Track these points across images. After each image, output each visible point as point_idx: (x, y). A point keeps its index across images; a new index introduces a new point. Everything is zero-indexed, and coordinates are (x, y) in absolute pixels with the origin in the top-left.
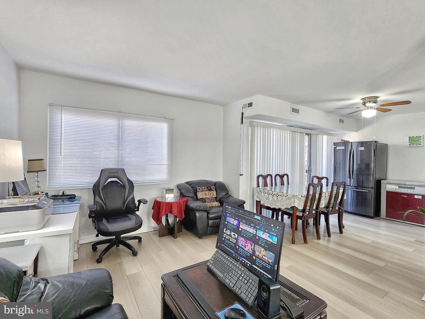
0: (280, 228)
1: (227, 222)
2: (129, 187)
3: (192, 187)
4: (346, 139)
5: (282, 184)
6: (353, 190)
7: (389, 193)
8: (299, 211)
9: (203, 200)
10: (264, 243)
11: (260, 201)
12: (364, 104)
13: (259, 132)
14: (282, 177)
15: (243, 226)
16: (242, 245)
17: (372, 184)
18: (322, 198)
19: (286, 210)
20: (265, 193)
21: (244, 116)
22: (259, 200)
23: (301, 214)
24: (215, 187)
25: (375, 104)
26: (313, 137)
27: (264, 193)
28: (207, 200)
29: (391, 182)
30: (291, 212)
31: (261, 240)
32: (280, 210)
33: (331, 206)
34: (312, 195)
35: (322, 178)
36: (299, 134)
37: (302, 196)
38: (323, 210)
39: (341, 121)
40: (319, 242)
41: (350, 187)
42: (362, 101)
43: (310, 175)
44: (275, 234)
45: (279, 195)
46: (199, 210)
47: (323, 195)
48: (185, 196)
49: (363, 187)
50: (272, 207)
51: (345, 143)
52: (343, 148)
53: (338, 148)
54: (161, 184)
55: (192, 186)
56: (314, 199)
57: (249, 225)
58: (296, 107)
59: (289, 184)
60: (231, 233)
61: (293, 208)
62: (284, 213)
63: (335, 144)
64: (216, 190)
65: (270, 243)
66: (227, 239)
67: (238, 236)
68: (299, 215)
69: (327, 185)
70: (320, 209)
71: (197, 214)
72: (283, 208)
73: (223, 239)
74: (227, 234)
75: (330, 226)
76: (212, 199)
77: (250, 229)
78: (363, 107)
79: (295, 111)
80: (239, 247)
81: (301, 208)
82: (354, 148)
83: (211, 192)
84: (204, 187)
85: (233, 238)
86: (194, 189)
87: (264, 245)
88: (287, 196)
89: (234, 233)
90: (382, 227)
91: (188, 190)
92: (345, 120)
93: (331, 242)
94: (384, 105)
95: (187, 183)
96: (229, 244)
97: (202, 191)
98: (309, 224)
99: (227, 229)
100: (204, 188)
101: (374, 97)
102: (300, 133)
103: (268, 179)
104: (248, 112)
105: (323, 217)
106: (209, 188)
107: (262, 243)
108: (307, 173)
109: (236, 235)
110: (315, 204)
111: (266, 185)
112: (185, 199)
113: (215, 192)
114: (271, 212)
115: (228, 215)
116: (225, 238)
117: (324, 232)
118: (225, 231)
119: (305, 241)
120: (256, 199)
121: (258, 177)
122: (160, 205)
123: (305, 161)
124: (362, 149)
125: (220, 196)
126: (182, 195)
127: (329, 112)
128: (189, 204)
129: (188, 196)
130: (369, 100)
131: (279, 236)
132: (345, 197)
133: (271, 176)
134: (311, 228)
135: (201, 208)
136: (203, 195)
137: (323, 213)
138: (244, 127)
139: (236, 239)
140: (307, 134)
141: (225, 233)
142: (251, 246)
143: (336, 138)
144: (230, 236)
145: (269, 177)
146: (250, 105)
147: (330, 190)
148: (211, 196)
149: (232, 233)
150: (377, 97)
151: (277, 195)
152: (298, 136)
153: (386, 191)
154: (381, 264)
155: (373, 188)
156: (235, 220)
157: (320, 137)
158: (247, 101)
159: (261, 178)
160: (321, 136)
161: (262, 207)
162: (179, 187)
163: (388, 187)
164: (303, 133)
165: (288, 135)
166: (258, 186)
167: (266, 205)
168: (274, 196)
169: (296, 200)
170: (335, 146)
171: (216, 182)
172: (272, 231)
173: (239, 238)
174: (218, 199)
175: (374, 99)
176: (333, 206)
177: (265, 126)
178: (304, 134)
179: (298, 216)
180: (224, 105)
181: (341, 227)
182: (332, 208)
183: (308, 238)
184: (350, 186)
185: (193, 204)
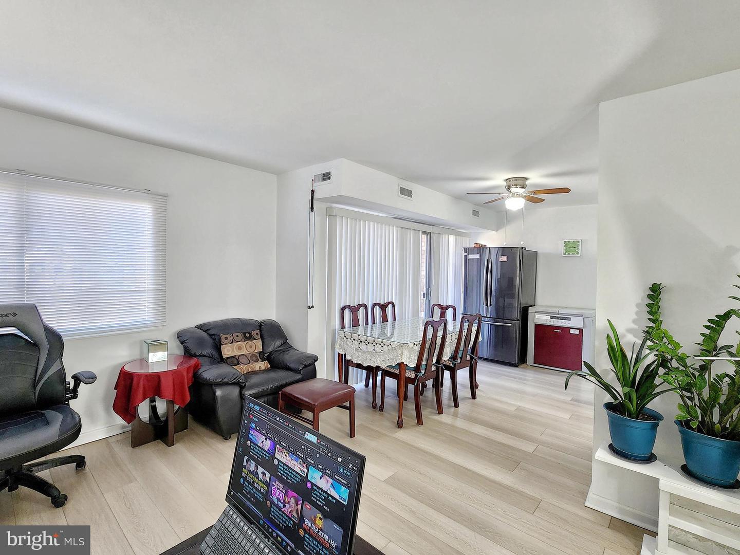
0: (354, 468)
1: (251, 442)
2: (48, 346)
3: (211, 335)
4: (482, 242)
5: (385, 319)
6: (491, 324)
7: (538, 327)
8: (411, 369)
9: (234, 361)
10: (322, 499)
11: (345, 355)
12: (508, 188)
13: (343, 227)
14: (383, 307)
15: (281, 456)
16: (278, 500)
17: (516, 315)
18: (446, 343)
19: (388, 369)
20: (354, 340)
21: (315, 197)
22: (343, 353)
23: (413, 376)
24: (261, 331)
25: (523, 190)
26: (434, 237)
27: (352, 339)
28: (242, 360)
29: (542, 309)
30: (397, 372)
31: (315, 492)
32: (378, 368)
33: (460, 355)
34: (430, 340)
35: (447, 307)
36: (412, 231)
37: (414, 344)
38: (447, 363)
39: (476, 213)
40: (440, 419)
41: (486, 319)
42: (505, 184)
43: (429, 301)
44: (344, 481)
45: (376, 344)
46: (221, 385)
47: (448, 339)
48: (195, 356)
49: (504, 319)
50: (365, 365)
51: (480, 249)
52: (477, 256)
53: (470, 257)
54: (138, 332)
55: (211, 332)
56: (433, 347)
57: (294, 453)
58: (407, 185)
59: (395, 320)
60: (257, 469)
61: (400, 365)
62: (386, 373)
63: (465, 249)
64: (262, 338)
65: (334, 501)
66: (248, 481)
67: (270, 477)
68: (410, 376)
69: (454, 319)
70: (442, 362)
71: (219, 392)
72: (383, 366)
73: (242, 480)
74: (250, 471)
75: (458, 387)
76: (253, 355)
77: (295, 462)
78: (506, 194)
79: (406, 192)
80: (272, 503)
81: (413, 365)
82: (493, 257)
83: (251, 343)
84: (237, 334)
85: (261, 481)
86: (214, 339)
87: (322, 505)
88: (390, 344)
89: (263, 470)
90: (528, 380)
91: (200, 342)
92: (481, 211)
93: (459, 416)
94: (535, 193)
95: (200, 327)
96: (252, 495)
97: (232, 343)
98: (426, 386)
99: (251, 458)
100: (237, 336)
101: (523, 179)
102: (414, 231)
103: (361, 313)
104: (324, 190)
105: (447, 374)
106: (247, 335)
107: (318, 500)
108: (424, 297)
109: (268, 475)
110: (435, 355)
111: (355, 323)
112: (193, 361)
113: (259, 343)
114: (364, 372)
115: (253, 425)
116: (245, 479)
117: (450, 399)
118: (245, 464)
119: (420, 421)
120: (339, 350)
121: (343, 310)
122: (132, 380)
123: (423, 277)
124: (504, 258)
125: (270, 349)
126: (188, 353)
127: (459, 198)
128: (201, 371)
129: (200, 356)
130: (515, 182)
131: (352, 488)
132: (480, 339)
133: (365, 306)
134: (430, 393)
135: (225, 380)
136: (233, 350)
137: (448, 368)
138: (316, 217)
139: (268, 484)
140: (424, 233)
141: (245, 467)
142: (297, 504)
143: (468, 239)
144: (256, 474)
145: (362, 310)
146: (327, 176)
147: (458, 329)
148: (252, 350)
149: (260, 470)
150: (526, 179)
151: (374, 344)
152: (410, 235)
153: (535, 324)
154: (529, 448)
155: (517, 320)
156: (266, 439)
157: (444, 238)
158: (322, 169)
159: (347, 313)
160: (447, 236)
161: (348, 363)
162: (181, 337)
163: (538, 318)
164: (418, 231)
165: (393, 233)
166: (343, 326)
167: (355, 361)
168: (368, 344)
169: (406, 352)
170: (466, 254)
171: (263, 322)
172: (340, 474)
173: (274, 483)
174: (266, 355)
175: (522, 181)
176: (462, 356)
177: (355, 217)
178: (421, 233)
179: (408, 377)
180: (279, 173)
181: (473, 385)
182: (461, 358)
183: (425, 413)
184: (487, 317)
185: (210, 373)
